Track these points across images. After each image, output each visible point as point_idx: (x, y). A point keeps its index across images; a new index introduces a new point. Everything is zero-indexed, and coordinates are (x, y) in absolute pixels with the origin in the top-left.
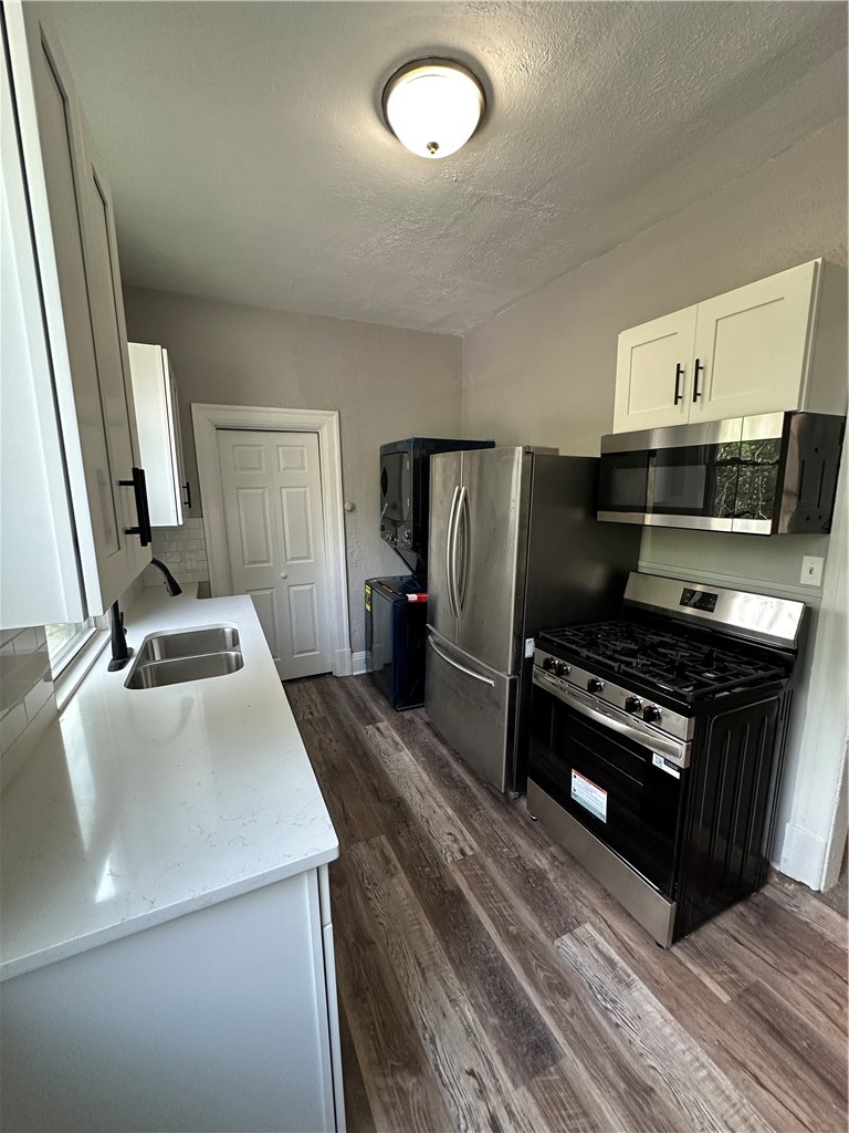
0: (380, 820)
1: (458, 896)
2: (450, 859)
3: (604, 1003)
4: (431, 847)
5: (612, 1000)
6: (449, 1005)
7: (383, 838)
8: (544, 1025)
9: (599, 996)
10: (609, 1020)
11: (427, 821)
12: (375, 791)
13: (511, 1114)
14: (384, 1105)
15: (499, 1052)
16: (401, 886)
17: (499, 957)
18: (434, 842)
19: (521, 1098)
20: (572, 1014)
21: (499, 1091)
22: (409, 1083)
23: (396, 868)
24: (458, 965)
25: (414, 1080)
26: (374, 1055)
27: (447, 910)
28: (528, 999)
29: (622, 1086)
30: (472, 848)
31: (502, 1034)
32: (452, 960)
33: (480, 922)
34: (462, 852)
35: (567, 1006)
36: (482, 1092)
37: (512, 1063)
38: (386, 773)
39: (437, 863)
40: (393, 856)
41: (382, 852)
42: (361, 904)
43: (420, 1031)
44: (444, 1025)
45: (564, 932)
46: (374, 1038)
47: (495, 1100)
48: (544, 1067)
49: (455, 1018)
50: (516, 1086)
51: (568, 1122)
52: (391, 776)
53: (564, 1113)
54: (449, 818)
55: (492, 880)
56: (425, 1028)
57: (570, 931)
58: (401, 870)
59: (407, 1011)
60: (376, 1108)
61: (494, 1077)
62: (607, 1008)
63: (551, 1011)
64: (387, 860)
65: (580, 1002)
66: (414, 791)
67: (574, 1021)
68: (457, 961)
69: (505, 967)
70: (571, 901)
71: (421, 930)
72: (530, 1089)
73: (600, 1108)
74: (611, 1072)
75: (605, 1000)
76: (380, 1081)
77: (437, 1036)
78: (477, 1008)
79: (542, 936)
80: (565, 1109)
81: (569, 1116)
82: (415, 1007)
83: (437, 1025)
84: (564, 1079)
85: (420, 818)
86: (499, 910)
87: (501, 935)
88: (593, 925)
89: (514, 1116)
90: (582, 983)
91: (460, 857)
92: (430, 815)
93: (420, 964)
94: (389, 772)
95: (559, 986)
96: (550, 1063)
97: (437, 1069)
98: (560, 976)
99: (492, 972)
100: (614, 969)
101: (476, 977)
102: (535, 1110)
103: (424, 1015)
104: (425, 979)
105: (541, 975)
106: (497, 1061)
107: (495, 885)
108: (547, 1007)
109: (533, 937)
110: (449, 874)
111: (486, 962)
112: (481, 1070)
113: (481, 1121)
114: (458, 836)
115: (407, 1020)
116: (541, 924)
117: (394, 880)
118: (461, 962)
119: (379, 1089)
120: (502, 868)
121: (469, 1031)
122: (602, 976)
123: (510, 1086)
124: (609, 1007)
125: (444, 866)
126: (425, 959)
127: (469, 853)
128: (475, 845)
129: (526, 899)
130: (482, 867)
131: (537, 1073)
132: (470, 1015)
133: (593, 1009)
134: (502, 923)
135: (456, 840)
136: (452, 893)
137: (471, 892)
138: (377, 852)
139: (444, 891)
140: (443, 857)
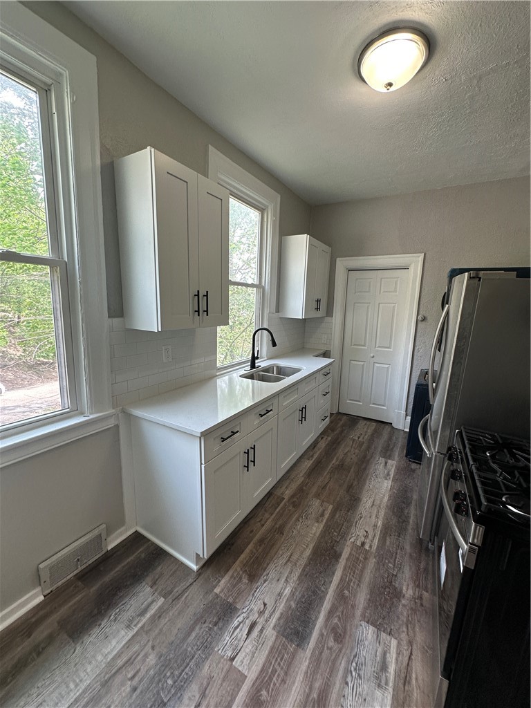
0: (338, 499)
1: (337, 556)
2: (352, 540)
3: (352, 669)
4: (349, 528)
5: (359, 675)
6: (283, 580)
7: (331, 506)
8: (311, 633)
9: (354, 664)
10: (345, 677)
11: (361, 518)
12: (350, 487)
13: (261, 631)
14: (233, 574)
15: (282, 614)
16: (316, 529)
17: (326, 593)
18: (353, 528)
19: (270, 633)
20: (330, 649)
21: (267, 621)
22: (245, 580)
23: (322, 521)
24: (304, 575)
25: (247, 582)
26: (245, 561)
27: (325, 555)
28: (317, 618)
29: (315, 695)
30: (371, 547)
31: (290, 612)
32: (304, 570)
33: (334, 574)
34: (363, 544)
35: (331, 643)
36: (261, 613)
37: (282, 622)
38: (365, 484)
39: (344, 536)
40: (326, 516)
41: (324, 510)
42: (294, 519)
43: (265, 574)
44: (274, 582)
45: (374, 625)
46: (251, 558)
47: (261, 620)
48: (291, 640)
49: (280, 586)
50: (274, 629)
51: (277, 664)
52: (366, 486)
53: (279, 660)
54: (375, 526)
55: (364, 568)
56: (267, 575)
57: (379, 629)
58: (324, 523)
59: (268, 564)
60: (230, 573)
61: (270, 616)
62: (352, 674)
63: (321, 635)
64: (322, 515)
65: (340, 650)
66: (370, 501)
67: (326, 652)
68: (305, 573)
69: (322, 599)
70: (400, 622)
71: (305, 549)
72: (277, 636)
73: (294, 682)
74: (317, 685)
75: (355, 669)
76: (239, 569)
77: (268, 581)
78: (292, 594)
79: (358, 613)
80: (281, 660)
81: (279, 664)
82: (272, 566)
83: (272, 579)
84: (293, 655)
85: (358, 513)
86: (350, 580)
87: (337, 588)
88: (399, 644)
89: (262, 633)
90: (352, 649)
91: (359, 543)
92: (365, 517)
93: (290, 557)
94: (367, 484)
95: (339, 635)
96: (296, 643)
97: (257, 588)
98: (345, 633)
99: (314, 592)
100: (382, 671)
101: (306, 586)
102: (270, 643)
103: (272, 571)
104: (286, 564)
105: (336, 621)
106: (277, 615)
107: (362, 571)
108: (321, 631)
109: (353, 607)
110: (344, 544)
111: (317, 587)
112: (269, 608)
113: (251, 618)
114: (370, 537)
115: (265, 565)
116: (365, 609)
117: (316, 524)
118: (306, 575)
119: (236, 570)
120: (377, 569)
121: (280, 595)
122: (369, 663)
123: (272, 625)
124: (354, 674)
125: (346, 540)
126: (294, 558)
127: (367, 547)
128: (375, 547)
129: (372, 592)
130: (366, 559)
131: (287, 638)
132: (287, 591)
133: (343, 662)
134: (344, 585)
135: (366, 537)
136: (336, 552)
137: (345, 561)
138: (321, 509)
139: (332, 548)
140: (350, 537)
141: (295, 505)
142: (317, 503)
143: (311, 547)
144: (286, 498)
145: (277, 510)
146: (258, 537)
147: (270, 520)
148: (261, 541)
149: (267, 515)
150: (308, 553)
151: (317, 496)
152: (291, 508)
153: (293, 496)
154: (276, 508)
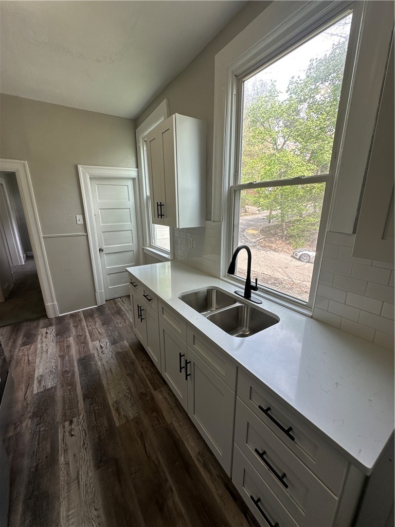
1: (85, 397)
2: (81, 417)
4: (89, 423)
6: (105, 364)
7: (117, 424)
11: (84, 444)
12: (118, 473)
16: (112, 397)
18: (86, 427)
20: (67, 367)
23: (113, 406)
28: (79, 368)
30: (64, 427)
32: (99, 374)
33: (82, 388)
34: (71, 422)
36: (103, 352)
40: (114, 412)
41: (119, 414)
43: (115, 358)
44: (108, 360)
48: (84, 357)
49: (104, 362)
53: (85, 351)
57: (45, 390)
58: (111, 406)
59: (118, 361)
61: (98, 354)
64: (117, 410)
71: (108, 382)
72: (90, 353)
73: (75, 353)
76: (127, 350)
77: (111, 358)
78: (96, 365)
79: (59, 387)
84: (80, 355)
85: (89, 447)
86: (70, 395)
87: (76, 385)
88: (32, 393)
91: (75, 420)
93: (111, 372)
97: (112, 353)
98: (63, 375)
100: (41, 380)
101: (93, 371)
103: (114, 362)
104: (110, 368)
105: (69, 375)
106: (96, 356)
107: (64, 405)
108: (74, 367)
109: (63, 386)
112: (101, 355)
113: (105, 348)
114: (68, 434)
117: (115, 399)
118: (96, 374)
123: (95, 353)
125: (86, 412)
126: (109, 374)
127: (67, 423)
128: (60, 430)
130: (64, 415)
131: (87, 356)
134: (73, 389)
135: (71, 431)
136: (88, 398)
137: (79, 399)
138: (122, 413)
139: (92, 398)
140: (85, 417)
141: (142, 396)
142: (131, 414)
143: (105, 386)
144: (155, 393)
145: (147, 381)
146: (137, 362)
147: (143, 373)
148: (133, 363)
149: (148, 372)
150: (104, 382)
151: (137, 421)
152: (143, 390)
153: (152, 398)
154: (150, 380)
